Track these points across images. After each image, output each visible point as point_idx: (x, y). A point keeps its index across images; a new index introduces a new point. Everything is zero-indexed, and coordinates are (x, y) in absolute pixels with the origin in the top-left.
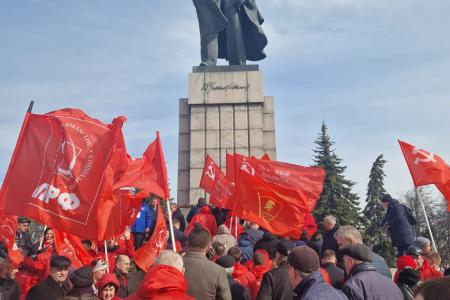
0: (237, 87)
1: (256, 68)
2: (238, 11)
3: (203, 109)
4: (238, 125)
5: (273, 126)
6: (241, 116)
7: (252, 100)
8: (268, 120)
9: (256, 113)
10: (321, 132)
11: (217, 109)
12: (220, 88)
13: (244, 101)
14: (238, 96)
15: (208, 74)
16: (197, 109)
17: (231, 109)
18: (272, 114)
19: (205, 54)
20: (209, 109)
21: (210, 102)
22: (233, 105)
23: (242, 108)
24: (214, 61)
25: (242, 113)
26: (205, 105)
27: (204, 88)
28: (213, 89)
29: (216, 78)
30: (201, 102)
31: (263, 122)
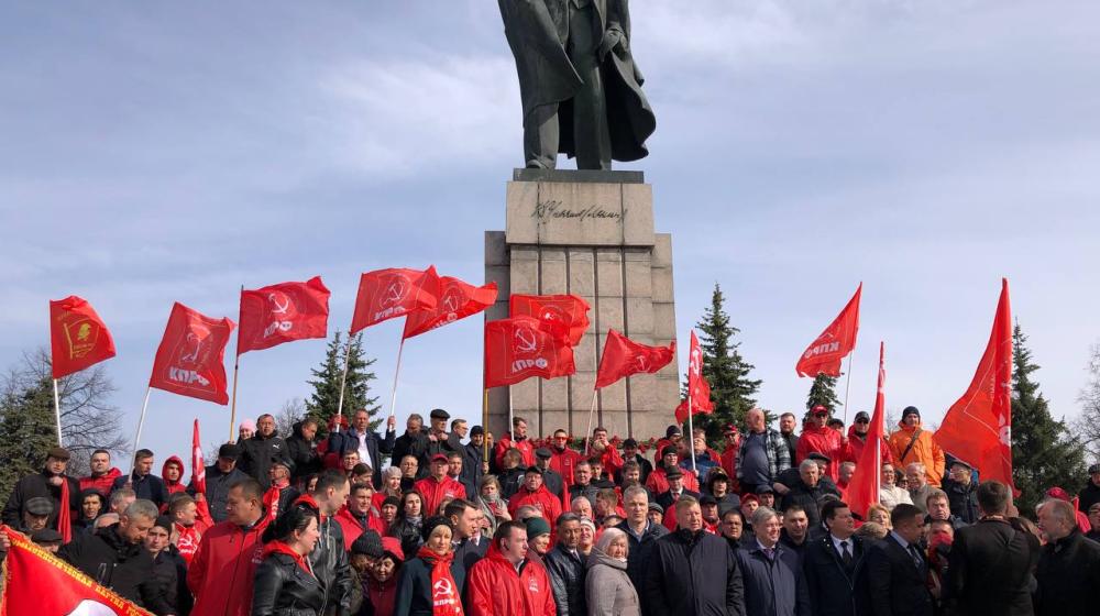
0: (601, 215)
1: (638, 177)
2: (598, 62)
3: (535, 254)
4: (603, 289)
5: (672, 294)
6: (610, 270)
7: (630, 241)
8: (660, 281)
9: (638, 267)
10: (711, 307)
11: (562, 255)
12: (569, 215)
13: (616, 241)
14: (605, 233)
15: (545, 185)
16: (522, 254)
17: (589, 256)
18: (667, 270)
19: (532, 145)
20: (547, 255)
21: (551, 240)
22: (595, 248)
23: (613, 255)
24: (551, 158)
25: (611, 266)
26: (540, 247)
27: (538, 213)
28: (556, 215)
29: (561, 195)
30: (531, 239)
31: (653, 284)
